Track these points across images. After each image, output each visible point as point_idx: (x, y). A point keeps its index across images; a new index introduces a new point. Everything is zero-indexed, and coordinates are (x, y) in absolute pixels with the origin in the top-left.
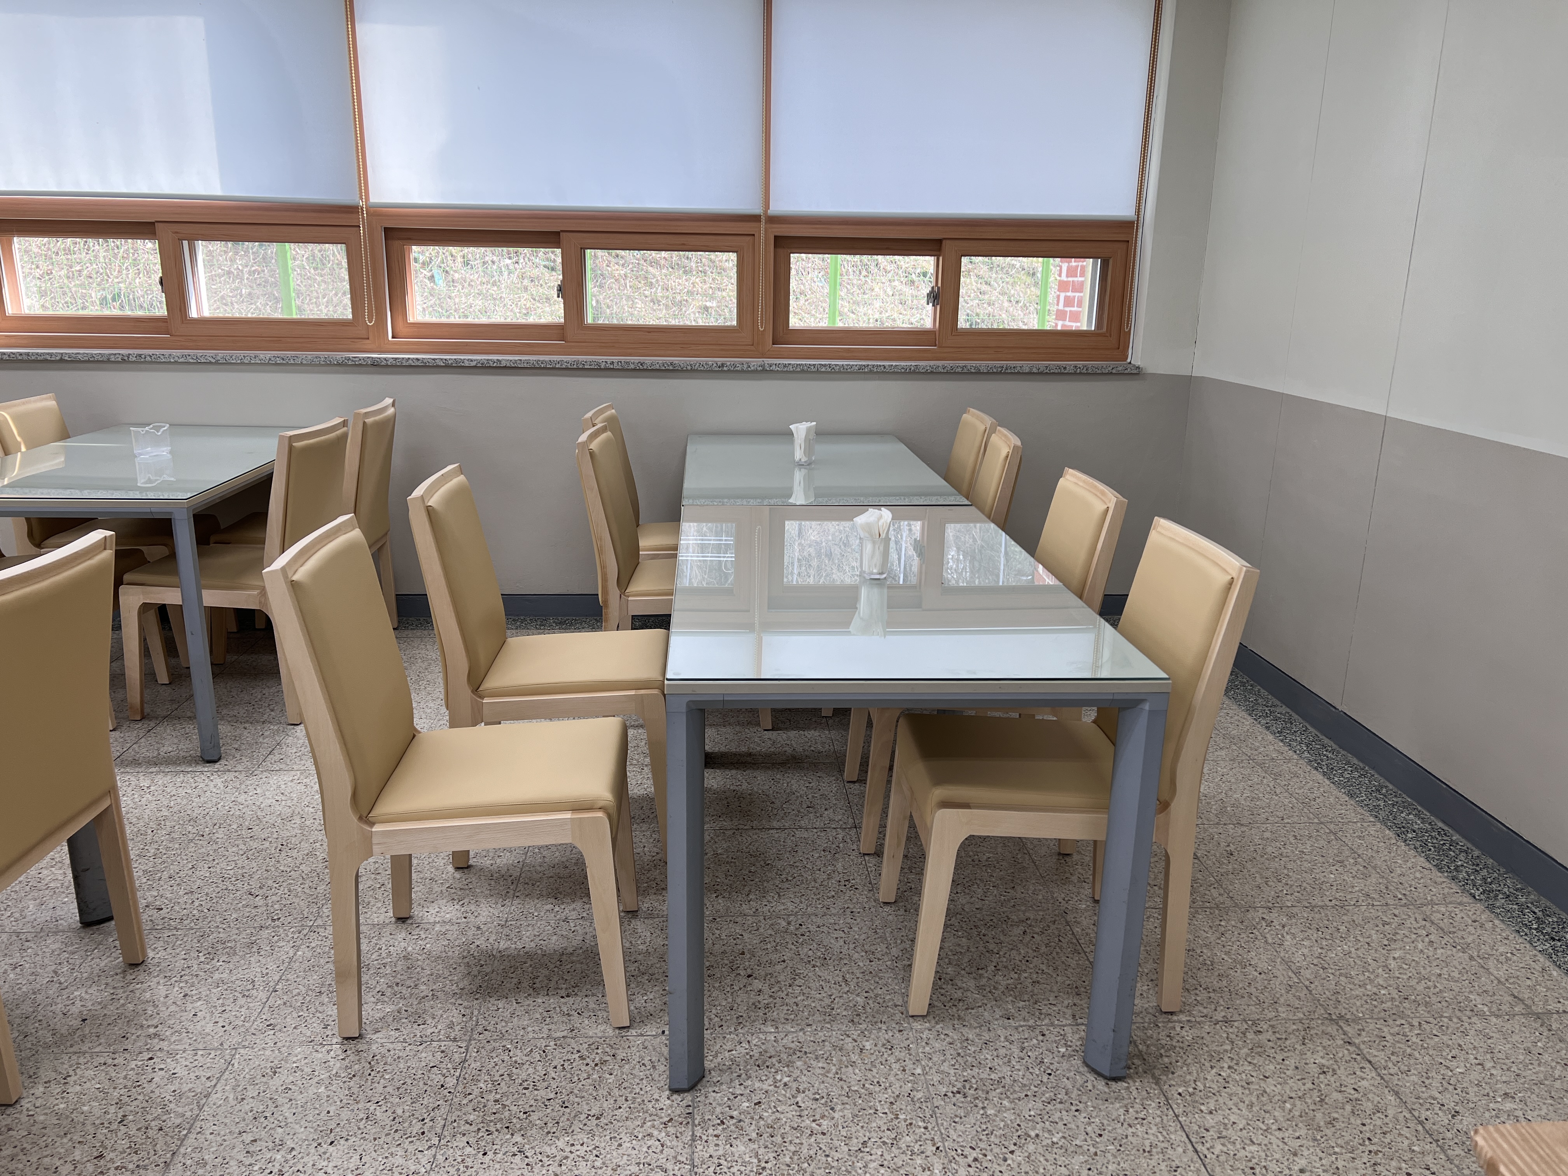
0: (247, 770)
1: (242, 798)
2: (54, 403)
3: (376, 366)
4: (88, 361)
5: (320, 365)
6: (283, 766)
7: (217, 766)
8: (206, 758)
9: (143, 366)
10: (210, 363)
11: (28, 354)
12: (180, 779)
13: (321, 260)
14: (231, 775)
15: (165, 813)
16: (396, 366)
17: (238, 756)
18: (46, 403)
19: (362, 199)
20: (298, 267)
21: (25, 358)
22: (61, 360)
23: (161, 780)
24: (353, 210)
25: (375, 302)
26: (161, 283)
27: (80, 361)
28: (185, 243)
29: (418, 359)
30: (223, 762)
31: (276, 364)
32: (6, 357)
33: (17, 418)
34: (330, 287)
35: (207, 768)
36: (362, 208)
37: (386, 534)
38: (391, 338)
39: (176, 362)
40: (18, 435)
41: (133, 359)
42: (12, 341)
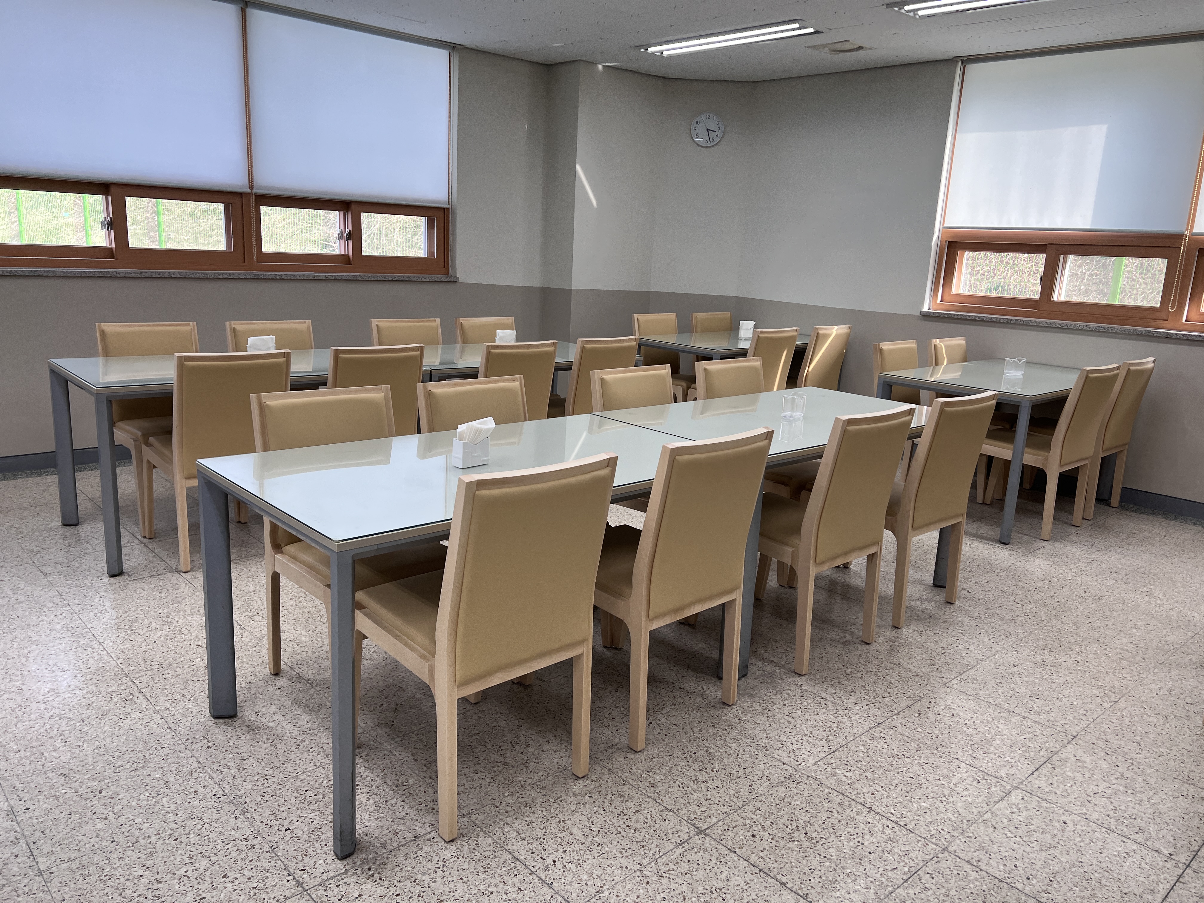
0: (1023, 553)
1: (1018, 563)
2: (964, 342)
3: (1168, 338)
4: (988, 321)
5: (1129, 334)
6: (1044, 557)
7: (1007, 546)
8: (1002, 541)
9: (1018, 326)
10: (1058, 327)
11: (958, 315)
12: (986, 546)
13: (1147, 267)
14: (1014, 553)
15: (977, 557)
16: (1183, 339)
17: (1019, 545)
18: (959, 342)
19: (1187, 230)
20: (1128, 272)
21: (956, 317)
22: (975, 320)
23: (976, 544)
24: (1179, 237)
25: (1179, 296)
26: (1041, 279)
27: (984, 321)
28: (1062, 256)
29: (1200, 336)
30: (1010, 546)
31: (1099, 331)
32: (946, 316)
33: (946, 347)
34: (1149, 287)
35: (1001, 546)
36: (1186, 236)
37: (1126, 444)
38: (1184, 321)
39: (1037, 326)
40: (945, 356)
41: (1013, 322)
42: (951, 308)
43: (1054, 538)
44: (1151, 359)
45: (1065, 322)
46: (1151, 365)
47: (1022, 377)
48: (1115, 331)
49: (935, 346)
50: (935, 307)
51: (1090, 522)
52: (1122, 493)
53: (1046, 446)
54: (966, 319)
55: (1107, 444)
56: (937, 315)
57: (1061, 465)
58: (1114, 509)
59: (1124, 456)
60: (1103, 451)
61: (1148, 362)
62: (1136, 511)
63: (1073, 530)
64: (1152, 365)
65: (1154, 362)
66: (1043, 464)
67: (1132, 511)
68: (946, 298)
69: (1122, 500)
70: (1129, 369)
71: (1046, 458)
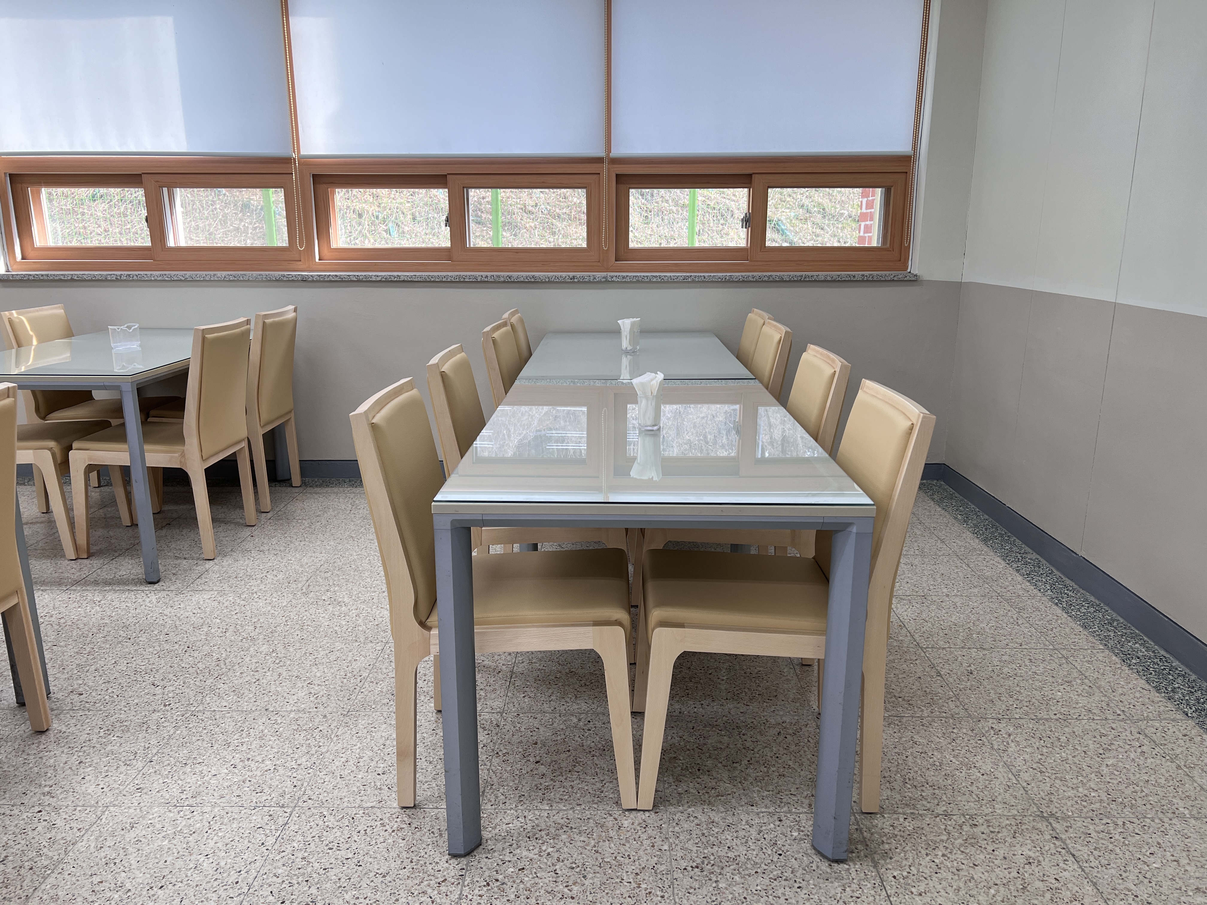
0: (178, 589)
1: (168, 611)
2: (61, 311)
3: (305, 281)
4: (91, 280)
5: (263, 281)
6: (205, 587)
7: (156, 586)
8: (149, 581)
9: (131, 284)
10: (181, 280)
11: (47, 275)
12: (125, 595)
14: (164, 594)
15: (106, 621)
16: (320, 281)
17: (174, 579)
18: (56, 311)
19: (294, 152)
21: (45, 278)
22: (72, 280)
23: (110, 596)
24: (288, 161)
25: (306, 232)
26: (147, 220)
27: (85, 280)
28: (165, 190)
29: (336, 276)
30: (161, 583)
31: (230, 281)
32: (31, 278)
33: (30, 321)
35: (148, 588)
36: (294, 159)
37: (290, 412)
38: (317, 260)
39: (155, 280)
40: (31, 333)
41: (124, 278)
42: (38, 266)
43: (220, 552)
44: (292, 307)
45: (188, 273)
46: (292, 315)
47: (139, 349)
48: (246, 278)
49: (11, 321)
50: (15, 267)
51: (269, 515)
52: (301, 468)
53: (179, 438)
54: (60, 280)
55: (265, 417)
56: (18, 278)
57: (204, 460)
58: (297, 490)
59: (292, 425)
60: (262, 427)
61: (288, 312)
62: (321, 486)
63: (247, 532)
64: (294, 314)
65: (295, 310)
66: (181, 462)
67: (317, 486)
68: (30, 252)
69: (303, 474)
70: (264, 322)
71: (183, 455)
